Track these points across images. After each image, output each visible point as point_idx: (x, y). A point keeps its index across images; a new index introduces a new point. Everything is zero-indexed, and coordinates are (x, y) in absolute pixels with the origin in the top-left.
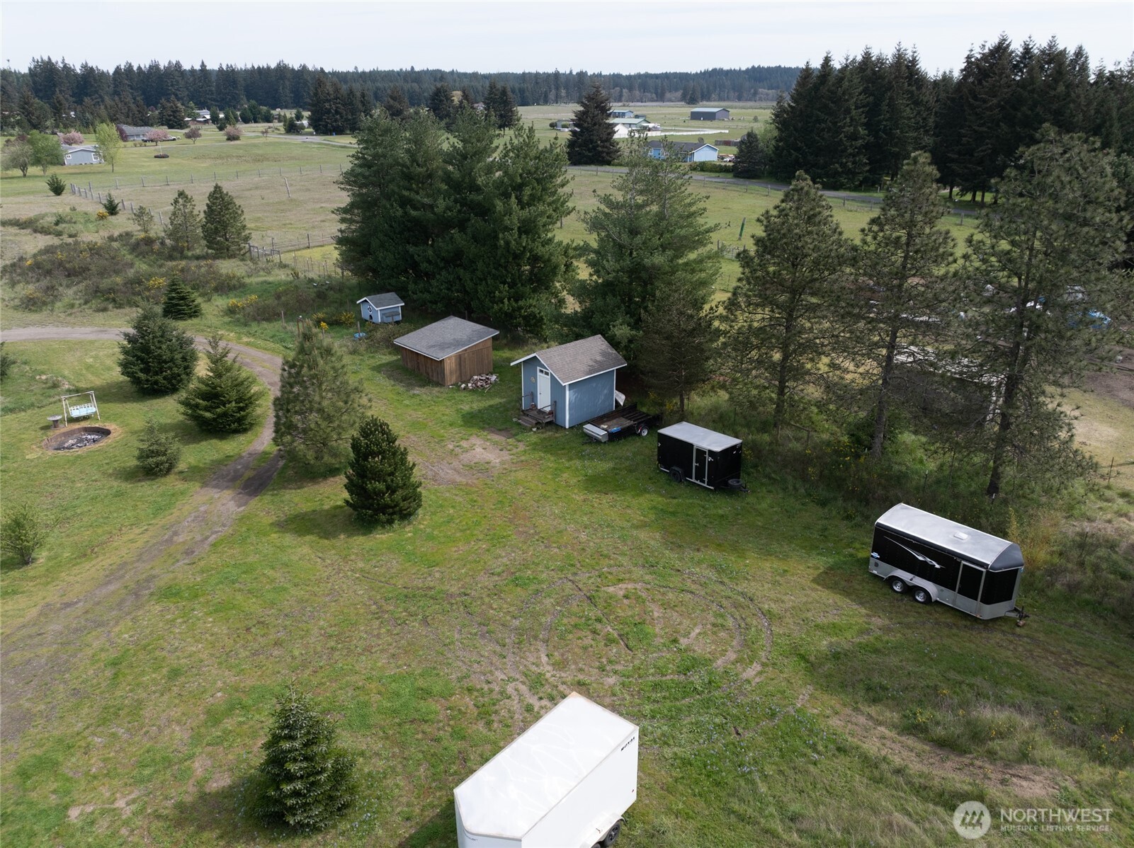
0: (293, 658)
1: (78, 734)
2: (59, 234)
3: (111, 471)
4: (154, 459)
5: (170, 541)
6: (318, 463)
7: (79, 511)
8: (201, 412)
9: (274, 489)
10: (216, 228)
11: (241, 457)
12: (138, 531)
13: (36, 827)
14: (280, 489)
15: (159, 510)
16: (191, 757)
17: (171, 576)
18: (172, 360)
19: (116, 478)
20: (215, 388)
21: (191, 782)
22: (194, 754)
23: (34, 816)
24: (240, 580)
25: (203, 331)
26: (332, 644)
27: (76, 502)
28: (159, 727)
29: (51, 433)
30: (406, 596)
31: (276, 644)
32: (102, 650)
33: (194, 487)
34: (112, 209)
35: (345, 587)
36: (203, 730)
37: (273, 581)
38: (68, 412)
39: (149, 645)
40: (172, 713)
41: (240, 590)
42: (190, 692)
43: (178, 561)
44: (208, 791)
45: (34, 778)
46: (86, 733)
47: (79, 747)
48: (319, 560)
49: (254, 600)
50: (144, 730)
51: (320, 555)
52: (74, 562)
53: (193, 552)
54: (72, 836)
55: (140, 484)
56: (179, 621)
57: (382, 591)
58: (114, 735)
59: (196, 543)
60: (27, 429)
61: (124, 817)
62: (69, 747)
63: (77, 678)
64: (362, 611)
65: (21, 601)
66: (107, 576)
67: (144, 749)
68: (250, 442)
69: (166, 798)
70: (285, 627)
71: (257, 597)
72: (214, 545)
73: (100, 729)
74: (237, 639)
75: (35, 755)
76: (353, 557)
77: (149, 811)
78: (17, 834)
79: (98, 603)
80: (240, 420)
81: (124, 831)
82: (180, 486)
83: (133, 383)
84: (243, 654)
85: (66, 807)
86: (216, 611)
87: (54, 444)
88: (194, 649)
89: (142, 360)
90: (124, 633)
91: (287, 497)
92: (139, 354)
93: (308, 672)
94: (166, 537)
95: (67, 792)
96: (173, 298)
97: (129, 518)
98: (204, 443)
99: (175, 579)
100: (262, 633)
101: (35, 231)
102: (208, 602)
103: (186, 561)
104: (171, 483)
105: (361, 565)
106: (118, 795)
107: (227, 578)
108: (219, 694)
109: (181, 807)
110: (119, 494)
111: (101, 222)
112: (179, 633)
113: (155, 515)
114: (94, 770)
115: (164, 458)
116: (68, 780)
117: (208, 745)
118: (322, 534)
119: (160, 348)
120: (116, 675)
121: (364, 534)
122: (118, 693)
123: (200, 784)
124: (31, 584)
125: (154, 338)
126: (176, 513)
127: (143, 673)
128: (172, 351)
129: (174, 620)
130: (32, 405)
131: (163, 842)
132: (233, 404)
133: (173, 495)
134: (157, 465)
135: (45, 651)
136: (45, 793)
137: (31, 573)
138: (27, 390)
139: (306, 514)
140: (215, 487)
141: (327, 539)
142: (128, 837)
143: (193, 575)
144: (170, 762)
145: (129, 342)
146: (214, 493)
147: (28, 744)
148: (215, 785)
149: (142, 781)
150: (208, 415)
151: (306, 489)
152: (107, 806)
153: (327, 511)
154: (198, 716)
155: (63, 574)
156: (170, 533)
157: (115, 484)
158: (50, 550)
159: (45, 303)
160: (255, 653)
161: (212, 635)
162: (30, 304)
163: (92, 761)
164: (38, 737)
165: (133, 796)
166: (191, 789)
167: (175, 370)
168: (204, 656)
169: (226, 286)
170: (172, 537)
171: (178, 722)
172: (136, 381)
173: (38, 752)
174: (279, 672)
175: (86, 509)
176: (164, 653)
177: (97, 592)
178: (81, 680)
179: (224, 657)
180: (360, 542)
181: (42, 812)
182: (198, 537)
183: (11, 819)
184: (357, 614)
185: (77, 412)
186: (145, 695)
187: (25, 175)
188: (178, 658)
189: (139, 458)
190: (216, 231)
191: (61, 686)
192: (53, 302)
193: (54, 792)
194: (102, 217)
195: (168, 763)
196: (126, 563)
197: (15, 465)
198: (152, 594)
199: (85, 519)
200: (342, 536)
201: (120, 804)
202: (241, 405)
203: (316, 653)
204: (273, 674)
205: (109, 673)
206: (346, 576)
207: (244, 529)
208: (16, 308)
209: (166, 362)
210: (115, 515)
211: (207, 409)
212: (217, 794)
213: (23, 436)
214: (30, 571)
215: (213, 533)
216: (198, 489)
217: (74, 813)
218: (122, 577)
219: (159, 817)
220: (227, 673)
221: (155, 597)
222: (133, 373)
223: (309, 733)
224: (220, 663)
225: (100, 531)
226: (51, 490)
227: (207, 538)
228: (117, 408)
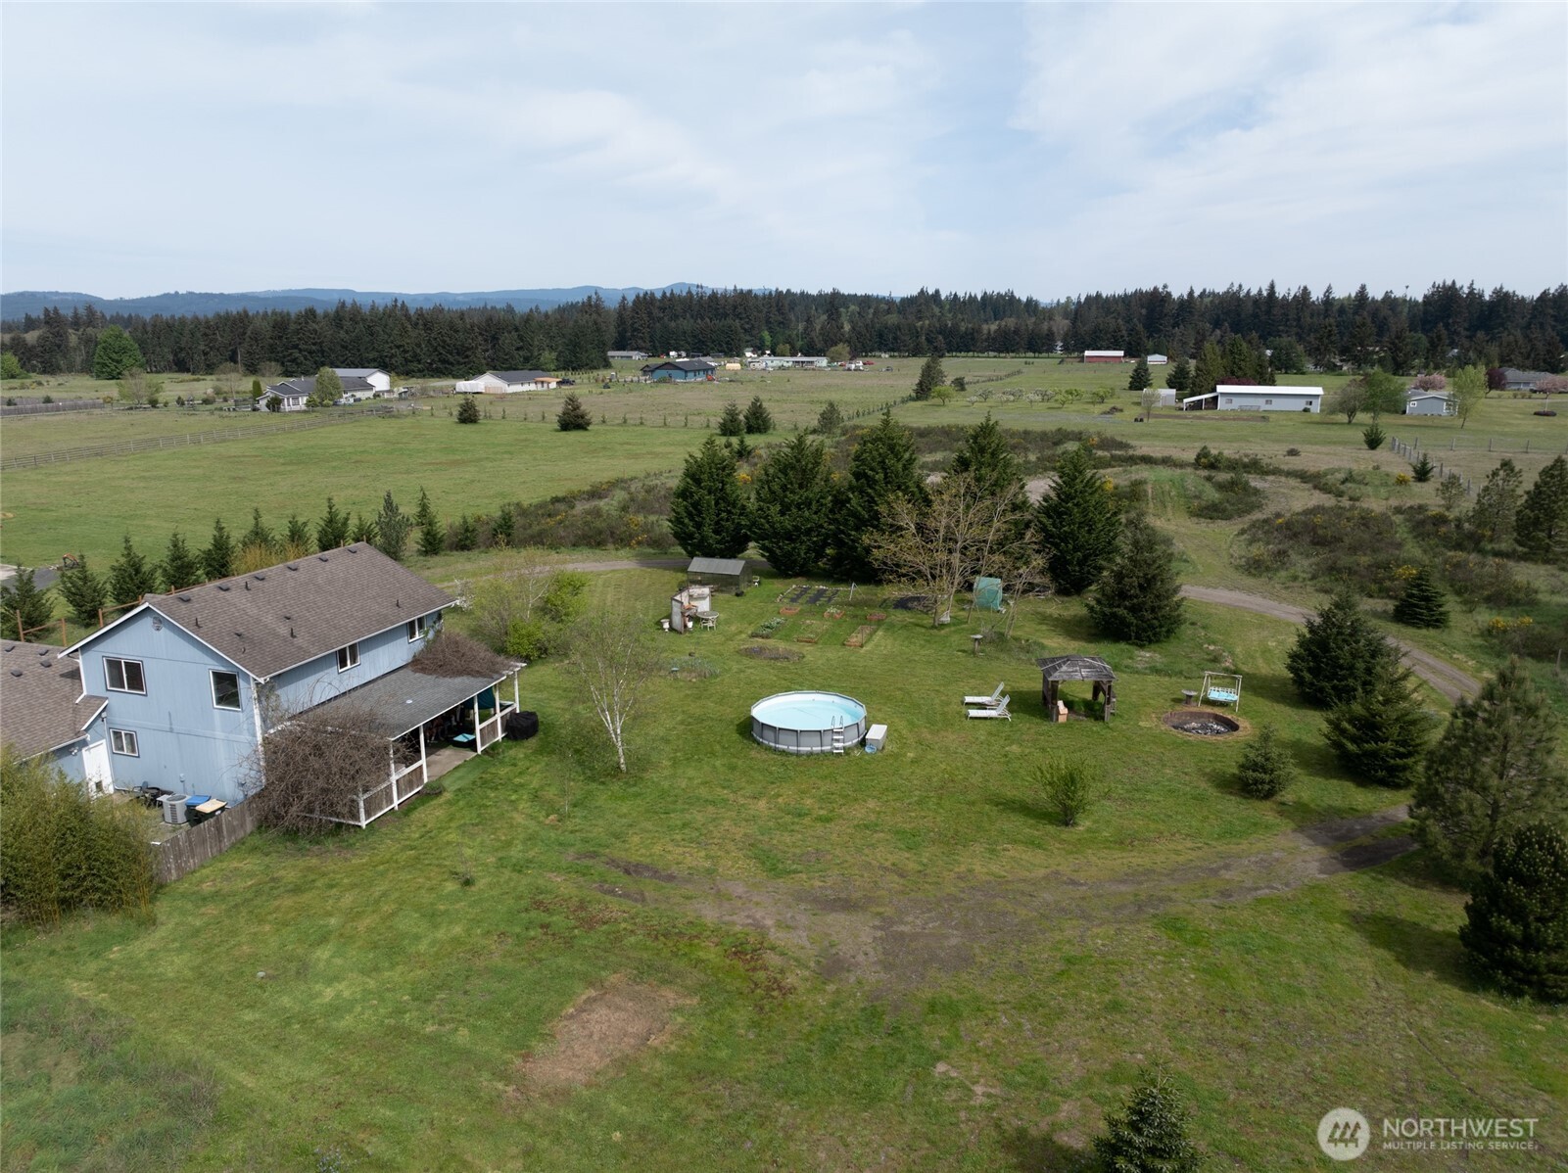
0: (1249, 1074)
1: (993, 1003)
2: (1340, 494)
3: (1208, 770)
4: (1255, 775)
5: (1214, 872)
6: (1454, 863)
7: (1148, 797)
8: (1344, 741)
9: (1381, 873)
10: (1537, 518)
11: (1369, 817)
12: (1189, 844)
13: (908, 1056)
14: (1391, 876)
15: (1228, 833)
16: (1066, 1096)
17: (1188, 908)
18: (1351, 667)
19: (1208, 780)
20: (1374, 716)
21: (1049, 1119)
22: (1071, 1095)
23: (914, 1046)
24: (1257, 954)
25: (1434, 647)
26: (1309, 1090)
27: (1153, 787)
28: (1061, 1046)
29: (1179, 708)
30: (1463, 1101)
31: (1241, 1046)
32: (1069, 942)
33: (1287, 826)
34: (1422, 474)
35: (1382, 1036)
36: (1096, 1079)
37: (1295, 976)
38: (1206, 691)
39: (1113, 963)
40: (1082, 1043)
41: (1248, 964)
42: (1114, 1034)
43: (1207, 897)
44: (1055, 1138)
45: (937, 1016)
46: (1001, 1007)
47: (986, 1015)
48: (1374, 985)
49: (1256, 984)
50: (1047, 1040)
51: (1380, 980)
52: (1108, 844)
53: (1230, 896)
54: (925, 1085)
55: (1228, 797)
56: (1160, 958)
57: (1431, 1072)
58: (1019, 1025)
59: (1241, 888)
60: (1159, 695)
61: (972, 1103)
62: (978, 1010)
63: (1030, 954)
64: (1381, 1078)
65: (1038, 857)
66: (1127, 874)
67: (1034, 1057)
68: (1394, 803)
69: (1016, 1116)
70: (1267, 1035)
71: (1261, 983)
72: (1258, 900)
73: (1013, 1012)
74: (1204, 1014)
75: (950, 997)
76: (1423, 1008)
77: (995, 1115)
78: (894, 1050)
79: (1100, 896)
80: (1393, 770)
81: (963, 1115)
82: (1271, 817)
83: (1295, 681)
84: (1198, 1033)
85: (939, 1059)
86: (1205, 971)
87: (1176, 721)
88: (1152, 995)
89: (1315, 657)
90: (1099, 937)
91: (1393, 889)
92: (1314, 648)
93: (1254, 1100)
94: (1215, 865)
95: (949, 1047)
96: (1412, 596)
97: (1190, 827)
98: (1335, 782)
99: (1189, 913)
100: (1235, 1024)
101: (1315, 487)
102: (1203, 957)
103: (1215, 902)
104: (1264, 810)
105: (1427, 1023)
106: (982, 1081)
107: (1244, 943)
108: (1140, 1056)
109: (1022, 1133)
110: (1199, 799)
111: (1398, 488)
112: (1151, 970)
113: (1220, 837)
114: (981, 1044)
115: (1267, 777)
116: (958, 1036)
117: (1091, 1097)
118: (1403, 957)
119: (1341, 649)
120: (1062, 973)
121: (1464, 988)
122: (1051, 990)
123: (1055, 1127)
124: (1057, 845)
125: (1339, 633)
126: (1245, 845)
127: (1087, 986)
128: (1354, 656)
129: (1155, 954)
130: (1181, 672)
131: (983, 1151)
132: (1389, 745)
133: (1255, 824)
134: (1256, 782)
135: (1023, 912)
136: (935, 1035)
137: (1063, 836)
138: (1187, 656)
139: (1402, 922)
140: (1310, 837)
141: (1406, 966)
142: (962, 1122)
143: (1211, 919)
144: (1044, 1085)
145: (1311, 632)
146: (1303, 843)
147: (954, 984)
148: (1066, 1139)
149: (1009, 1084)
150: (1351, 747)
151: (1425, 892)
152: (967, 1083)
153: (1436, 933)
154: (1104, 1062)
155: (1090, 851)
156: (1221, 863)
157: (1203, 785)
158: (1095, 822)
159: (1268, 569)
160: (1211, 1041)
161: (1181, 992)
162: (1255, 567)
163: (986, 1035)
164: (965, 983)
165: (993, 1091)
166: (1044, 1126)
167: (1351, 682)
168: (1156, 1008)
169: (1503, 598)
170: (1220, 868)
171: (1081, 1055)
172: (1299, 681)
173: (955, 996)
174: (1220, 1078)
175: (1156, 799)
176: (1120, 980)
177: (1107, 885)
178: (1031, 957)
179: (1176, 1023)
180: (1453, 996)
181: (921, 1047)
182: (1249, 884)
183: (899, 1035)
184: (1371, 1078)
185: (1216, 694)
186: (1072, 1008)
187: (1350, 422)
188: (1129, 994)
189: (1242, 766)
190: (1536, 522)
191: (1013, 953)
192: (1277, 570)
193: (941, 1038)
194: (1402, 481)
195: (1043, 1084)
196: (1154, 871)
197: (1124, 727)
198: (1154, 916)
199: (1148, 808)
200: (1429, 974)
201: (979, 1089)
202: (1402, 750)
203: (1280, 1086)
204: (1213, 1075)
205: (1057, 967)
206: (1394, 1026)
207: (1307, 900)
208: (1237, 568)
209: (1341, 667)
210: (1180, 817)
211: (1354, 740)
212: (1060, 1149)
213: (1151, 701)
214: (1066, 833)
215: (1268, 887)
216: (1289, 831)
217: (941, 1067)
218: (1140, 883)
219: (998, 1126)
220: (1165, 1041)
221: (1155, 921)
222: (1298, 669)
223: (1160, 1139)
224: (1166, 1027)
225: (1152, 826)
226: (1138, 763)
227: (1257, 889)
228: (1264, 705)
